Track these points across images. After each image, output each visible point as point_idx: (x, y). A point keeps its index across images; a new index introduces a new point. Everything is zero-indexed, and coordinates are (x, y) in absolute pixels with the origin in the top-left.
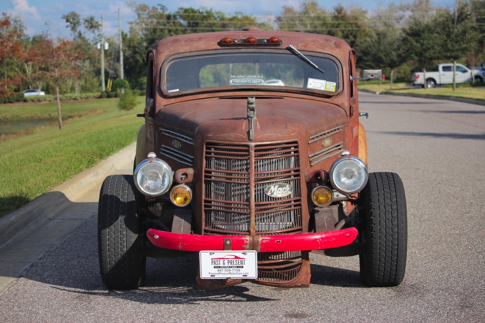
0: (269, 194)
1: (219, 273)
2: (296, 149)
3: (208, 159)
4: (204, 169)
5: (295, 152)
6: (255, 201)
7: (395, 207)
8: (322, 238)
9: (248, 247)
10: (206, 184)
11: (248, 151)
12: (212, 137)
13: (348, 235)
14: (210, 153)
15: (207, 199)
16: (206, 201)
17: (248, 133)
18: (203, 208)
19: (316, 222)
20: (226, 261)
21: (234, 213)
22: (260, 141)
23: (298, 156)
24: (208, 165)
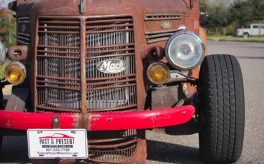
0: (101, 70)
1: (48, 153)
2: (130, 24)
3: (41, 35)
4: (37, 45)
5: (130, 27)
6: (87, 77)
7: (233, 86)
8: (157, 117)
9: (77, 125)
10: (38, 61)
11: (79, 25)
12: (45, 12)
13: (184, 112)
14: (43, 29)
15: (40, 76)
16: (38, 78)
17: (80, 6)
18: (36, 85)
19: (153, 100)
20: (55, 140)
21: (68, 90)
22: (92, 15)
23: (132, 32)
24: (41, 41)
